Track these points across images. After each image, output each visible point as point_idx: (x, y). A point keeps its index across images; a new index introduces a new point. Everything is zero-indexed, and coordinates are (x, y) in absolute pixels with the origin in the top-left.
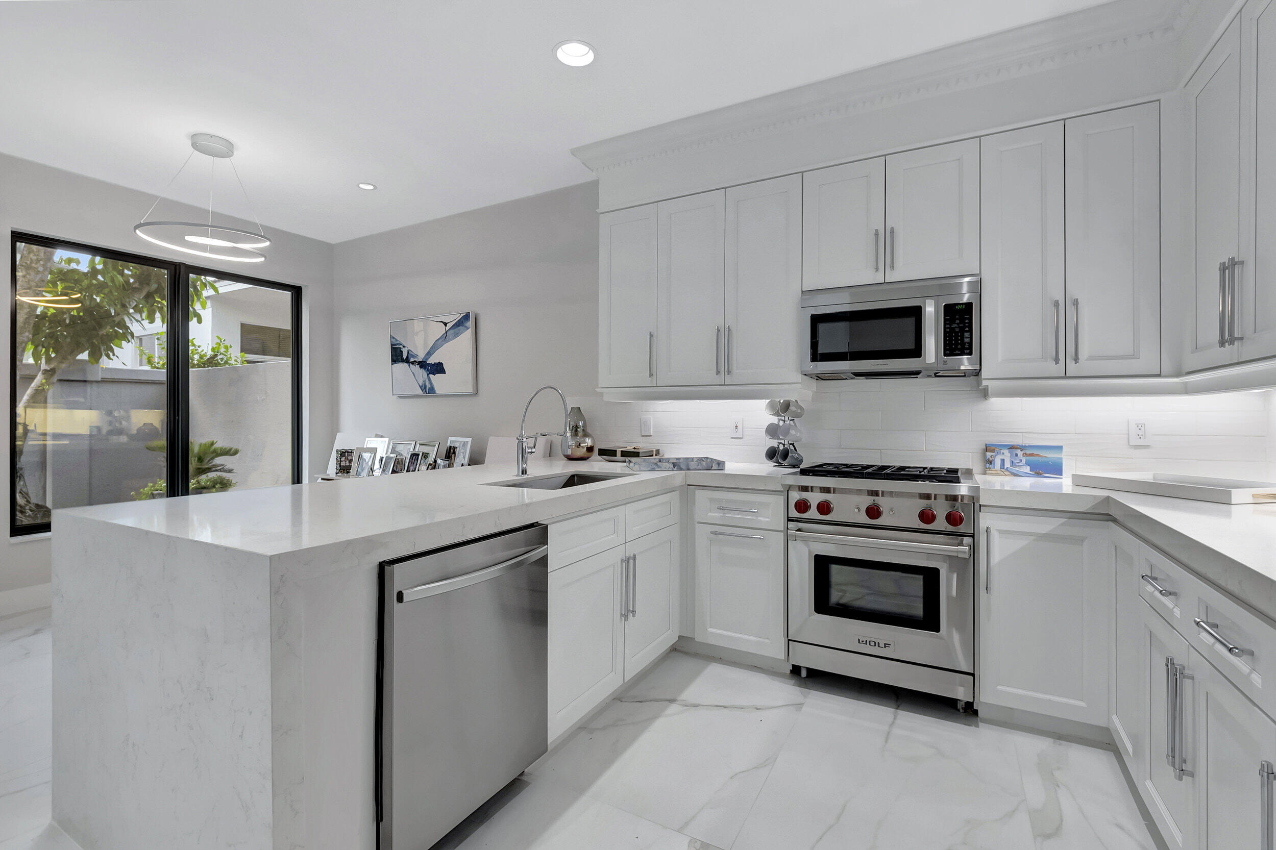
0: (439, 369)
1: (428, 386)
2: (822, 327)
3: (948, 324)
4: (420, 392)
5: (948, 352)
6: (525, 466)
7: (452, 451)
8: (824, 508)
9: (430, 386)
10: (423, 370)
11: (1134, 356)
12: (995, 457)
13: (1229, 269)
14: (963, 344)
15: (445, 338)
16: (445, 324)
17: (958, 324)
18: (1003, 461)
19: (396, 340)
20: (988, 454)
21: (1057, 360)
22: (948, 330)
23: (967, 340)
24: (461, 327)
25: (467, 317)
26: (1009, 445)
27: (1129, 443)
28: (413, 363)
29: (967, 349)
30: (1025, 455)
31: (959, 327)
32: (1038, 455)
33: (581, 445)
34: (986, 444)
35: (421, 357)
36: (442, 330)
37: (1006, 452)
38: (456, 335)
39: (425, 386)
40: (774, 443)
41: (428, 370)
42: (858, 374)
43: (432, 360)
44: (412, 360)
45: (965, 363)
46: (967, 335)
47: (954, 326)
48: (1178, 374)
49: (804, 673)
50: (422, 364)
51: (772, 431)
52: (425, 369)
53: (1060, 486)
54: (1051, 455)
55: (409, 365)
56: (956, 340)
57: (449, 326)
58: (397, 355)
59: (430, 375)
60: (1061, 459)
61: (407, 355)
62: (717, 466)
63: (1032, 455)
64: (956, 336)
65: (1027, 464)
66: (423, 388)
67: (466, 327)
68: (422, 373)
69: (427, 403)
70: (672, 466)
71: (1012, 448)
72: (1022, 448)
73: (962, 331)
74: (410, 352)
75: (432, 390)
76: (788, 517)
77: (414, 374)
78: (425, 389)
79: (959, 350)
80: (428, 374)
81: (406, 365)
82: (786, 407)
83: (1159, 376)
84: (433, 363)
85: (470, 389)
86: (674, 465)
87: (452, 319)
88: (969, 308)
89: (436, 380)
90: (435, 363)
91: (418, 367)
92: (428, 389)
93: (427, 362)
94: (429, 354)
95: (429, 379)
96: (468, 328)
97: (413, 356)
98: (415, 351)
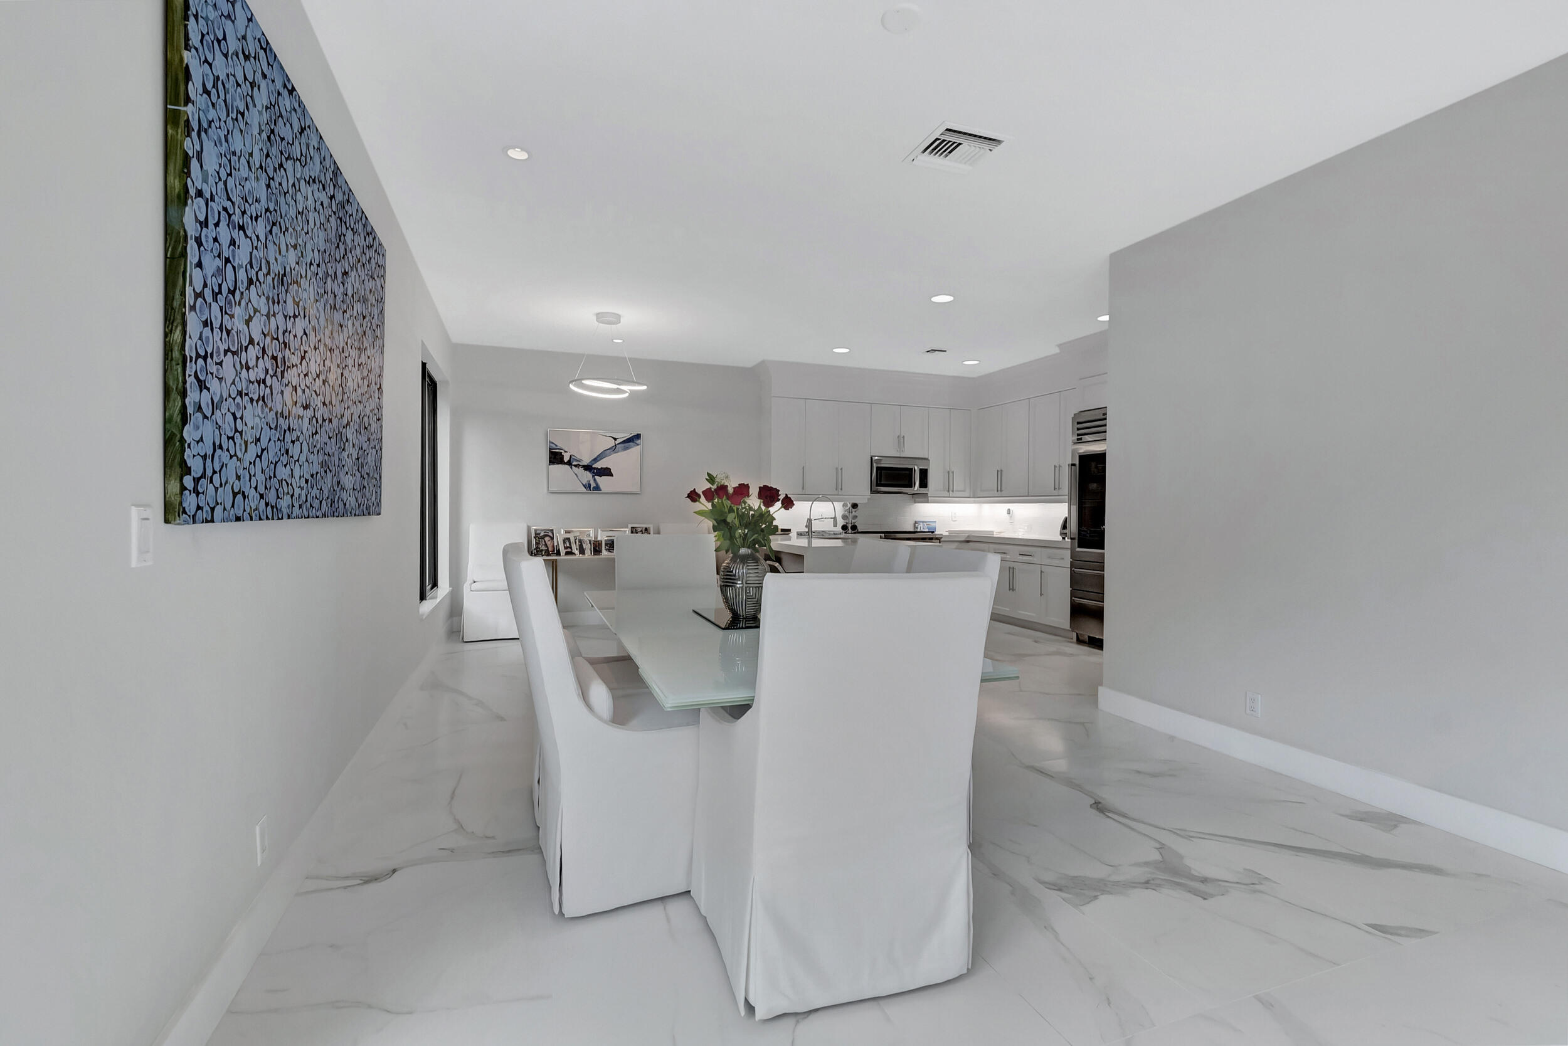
0: (607, 472)
1: (593, 485)
2: (879, 472)
3: (921, 475)
4: (585, 489)
5: (920, 486)
9: (595, 485)
10: (588, 472)
11: (964, 491)
12: (918, 526)
13: (1000, 473)
15: (614, 449)
16: (615, 439)
17: (924, 476)
19: (556, 446)
20: (916, 525)
21: (948, 491)
22: (921, 478)
23: (926, 482)
24: (631, 443)
25: (637, 436)
27: (952, 520)
28: (576, 466)
29: (926, 485)
34: (915, 521)
35: (586, 462)
36: (612, 443)
37: (921, 524)
38: (626, 449)
39: (590, 485)
40: (845, 523)
41: (593, 473)
42: (890, 492)
43: (598, 465)
44: (575, 463)
45: (923, 490)
46: (926, 480)
48: (973, 497)
50: (588, 468)
51: (844, 516)
52: (590, 472)
54: (932, 525)
55: (571, 468)
56: (923, 482)
57: (618, 441)
58: (555, 457)
59: (596, 477)
60: (935, 526)
61: (568, 459)
63: (928, 525)
64: (923, 480)
65: (927, 528)
66: (587, 486)
67: (636, 443)
68: (588, 476)
69: (594, 497)
71: (923, 522)
72: (926, 522)
74: (573, 457)
75: (597, 488)
77: (576, 474)
78: (590, 487)
79: (923, 485)
80: (593, 476)
81: (567, 467)
82: (855, 506)
83: (969, 497)
84: (599, 467)
85: (634, 489)
87: (623, 436)
88: (927, 470)
89: (602, 481)
90: (602, 468)
91: (581, 469)
92: (594, 488)
93: (593, 466)
94: (596, 460)
95: (595, 480)
96: (638, 445)
97: (577, 461)
98: (579, 457)
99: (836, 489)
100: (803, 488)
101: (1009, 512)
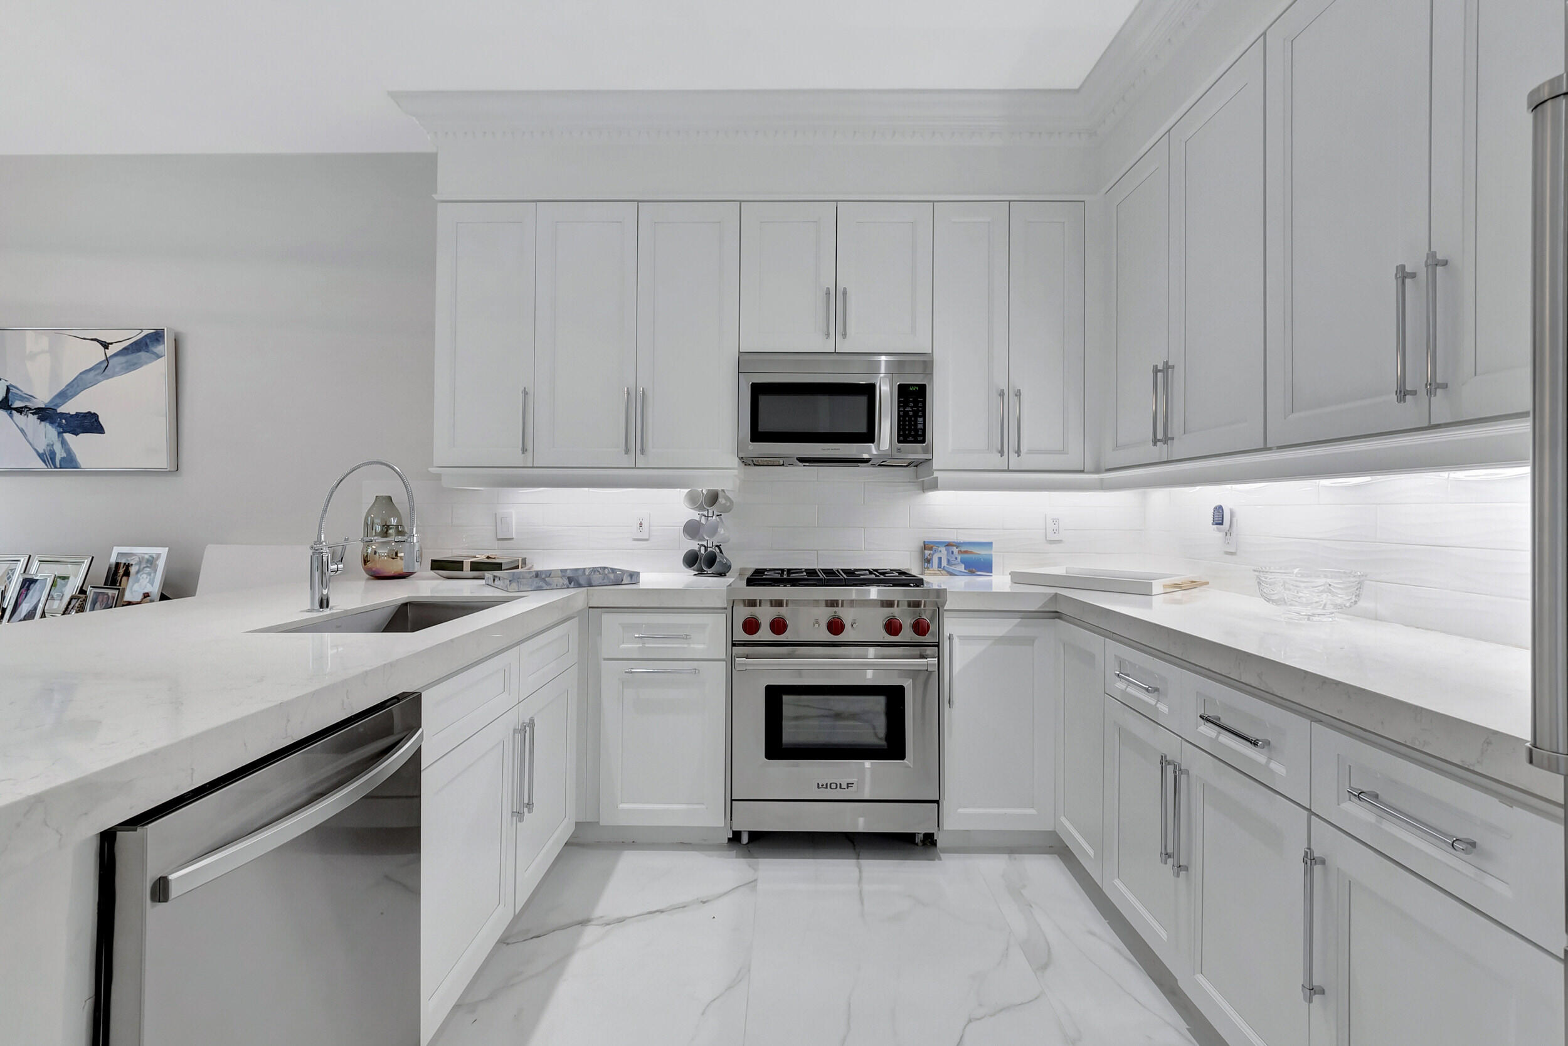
0: (89, 423)
1: (60, 454)
2: (763, 400)
3: (902, 406)
4: (39, 464)
5: (901, 438)
6: (325, 592)
7: (121, 571)
8: (779, 626)
9: (64, 455)
10: (48, 424)
11: (1062, 452)
12: (932, 556)
14: (916, 430)
15: (104, 369)
16: (106, 345)
17: (912, 407)
18: (940, 559)
20: (927, 552)
21: (1002, 453)
22: (901, 413)
23: (920, 426)
24: (142, 354)
25: (157, 336)
26: (945, 542)
27: (1046, 537)
28: (20, 410)
29: (920, 436)
30: (960, 552)
31: (912, 411)
32: (971, 553)
33: (399, 555)
34: (924, 542)
35: (43, 399)
36: (98, 354)
37: (943, 549)
38: (131, 367)
39: (53, 455)
40: (694, 545)
41: (60, 425)
42: (802, 460)
43: (71, 407)
44: (18, 404)
45: (917, 453)
46: (920, 420)
47: (908, 409)
48: (1097, 471)
49: (745, 839)
50: (45, 414)
51: (691, 529)
52: (52, 423)
53: (990, 585)
54: (983, 552)
55: (11, 415)
56: (910, 425)
57: (112, 350)
59: (67, 436)
60: (991, 555)
62: (629, 578)
63: (966, 552)
64: (910, 421)
65: (963, 561)
66: (48, 457)
67: (154, 353)
68: (46, 434)
69: (61, 484)
70: (566, 582)
71: (949, 545)
72: (957, 545)
73: (916, 415)
74: (13, 390)
75: (70, 462)
76: (732, 641)
77: (22, 430)
78: (53, 459)
79: (912, 436)
80: (60, 433)
82: (713, 498)
83: (1082, 472)
84: (73, 413)
85: (162, 461)
86: (570, 580)
87: (122, 338)
88: (922, 389)
89: (81, 444)
90: (77, 414)
91: (33, 419)
92: (62, 459)
93: (59, 411)
94: (64, 395)
95: (64, 443)
96: (159, 357)
97: (22, 398)
98: (25, 389)
99: (627, 451)
100: (524, 450)
101: (1218, 517)
